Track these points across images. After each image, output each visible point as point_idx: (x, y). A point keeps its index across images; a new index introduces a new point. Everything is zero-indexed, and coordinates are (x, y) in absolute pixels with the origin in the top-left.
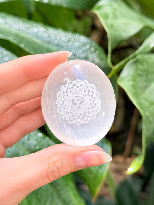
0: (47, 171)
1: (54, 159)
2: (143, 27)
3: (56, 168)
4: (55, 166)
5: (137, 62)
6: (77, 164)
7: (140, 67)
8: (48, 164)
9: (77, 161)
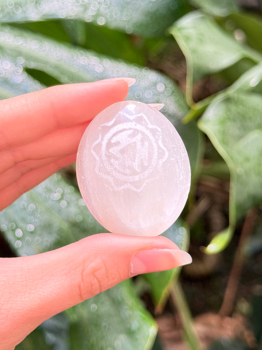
0: (80, 287)
1: (93, 265)
2: (241, 58)
3: (96, 280)
4: (95, 276)
5: (228, 100)
6: (132, 270)
7: (233, 108)
8: (82, 274)
9: (132, 265)
